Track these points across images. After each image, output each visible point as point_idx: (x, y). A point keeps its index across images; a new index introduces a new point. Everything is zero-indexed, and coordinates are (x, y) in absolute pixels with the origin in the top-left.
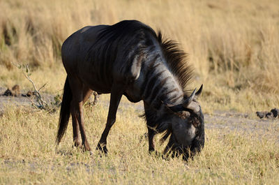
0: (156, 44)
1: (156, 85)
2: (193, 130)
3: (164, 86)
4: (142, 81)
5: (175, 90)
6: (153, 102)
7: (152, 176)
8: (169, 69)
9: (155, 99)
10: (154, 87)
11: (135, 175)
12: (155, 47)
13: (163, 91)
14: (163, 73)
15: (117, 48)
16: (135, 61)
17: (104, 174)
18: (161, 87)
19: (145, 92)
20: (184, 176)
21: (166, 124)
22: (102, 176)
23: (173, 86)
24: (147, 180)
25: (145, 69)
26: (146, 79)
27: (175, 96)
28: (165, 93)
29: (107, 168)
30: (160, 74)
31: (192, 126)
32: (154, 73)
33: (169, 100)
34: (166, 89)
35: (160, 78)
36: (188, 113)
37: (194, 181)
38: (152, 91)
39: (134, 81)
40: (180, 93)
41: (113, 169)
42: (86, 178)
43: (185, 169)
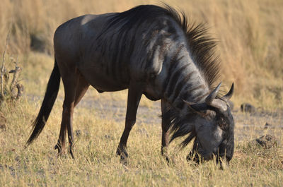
0: (180, 32)
1: (179, 81)
2: (220, 132)
3: (189, 82)
4: (165, 75)
5: (200, 87)
6: (176, 101)
7: (86, 179)
8: (194, 62)
9: (178, 97)
10: (178, 83)
11: (67, 178)
12: (178, 36)
13: (187, 88)
14: (188, 67)
15: (134, 37)
16: (157, 53)
17: (32, 178)
18: (185, 83)
19: (167, 89)
20: (124, 179)
21: (189, 126)
22: (30, 180)
23: (199, 82)
24: (81, 184)
25: (168, 62)
26: (169, 74)
27: (200, 94)
28: (188, 90)
29: (35, 171)
30: (184, 68)
31: (219, 128)
32: (178, 66)
33: (194, 98)
34: (191, 85)
35: (184, 72)
36: (213, 113)
37: (134, 184)
38: (175, 88)
39: (155, 76)
40: (207, 90)
41: (42, 172)
42: (11, 183)
43: (123, 171)
